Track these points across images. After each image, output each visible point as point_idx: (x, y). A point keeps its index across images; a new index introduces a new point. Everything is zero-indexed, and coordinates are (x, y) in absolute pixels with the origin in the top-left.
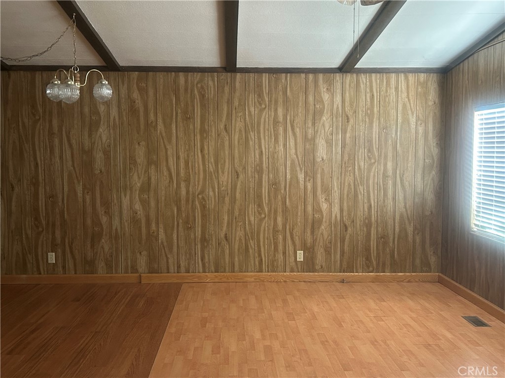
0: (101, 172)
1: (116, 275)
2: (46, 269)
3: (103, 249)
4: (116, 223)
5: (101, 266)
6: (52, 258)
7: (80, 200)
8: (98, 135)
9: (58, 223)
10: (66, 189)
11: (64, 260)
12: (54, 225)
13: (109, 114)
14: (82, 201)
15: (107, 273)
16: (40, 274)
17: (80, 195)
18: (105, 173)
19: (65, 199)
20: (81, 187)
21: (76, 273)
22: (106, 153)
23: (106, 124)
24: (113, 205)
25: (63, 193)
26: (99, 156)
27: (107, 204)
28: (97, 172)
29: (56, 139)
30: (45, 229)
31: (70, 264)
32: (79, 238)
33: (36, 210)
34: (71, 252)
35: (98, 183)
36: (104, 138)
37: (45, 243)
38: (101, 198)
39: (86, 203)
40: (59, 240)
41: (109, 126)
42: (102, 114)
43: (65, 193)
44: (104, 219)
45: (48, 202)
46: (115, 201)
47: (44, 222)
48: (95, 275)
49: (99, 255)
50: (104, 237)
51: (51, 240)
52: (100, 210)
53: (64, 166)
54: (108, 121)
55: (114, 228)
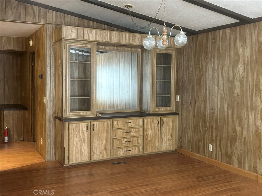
0: (238, 95)
1: (244, 170)
2: (208, 153)
3: (237, 149)
4: (245, 132)
5: (235, 160)
6: (211, 147)
7: (226, 113)
8: (238, 69)
9: (214, 127)
10: (219, 105)
11: (216, 151)
12: (212, 127)
13: (244, 54)
14: (227, 114)
15: (238, 167)
16: (205, 156)
17: (226, 110)
18: (240, 97)
19: (218, 111)
20: (227, 104)
21: (222, 161)
22: (242, 82)
23: (242, 62)
24: (244, 120)
25: (218, 108)
26: (237, 84)
27: (240, 118)
28: (236, 95)
29: (216, 73)
30: (208, 129)
31: (219, 154)
32: (224, 138)
33: (205, 116)
34: (220, 146)
35: (236, 103)
36: (241, 72)
37: (208, 137)
38: (237, 114)
39: (229, 116)
40: (214, 138)
41: (244, 63)
42: (241, 55)
43: (219, 108)
44: (238, 129)
45: (210, 112)
46: (245, 117)
47: (208, 125)
48: (231, 166)
49: (234, 152)
50: (237, 141)
51: (211, 136)
52: (237, 122)
53: (219, 90)
54: (244, 60)
55: (244, 136)
